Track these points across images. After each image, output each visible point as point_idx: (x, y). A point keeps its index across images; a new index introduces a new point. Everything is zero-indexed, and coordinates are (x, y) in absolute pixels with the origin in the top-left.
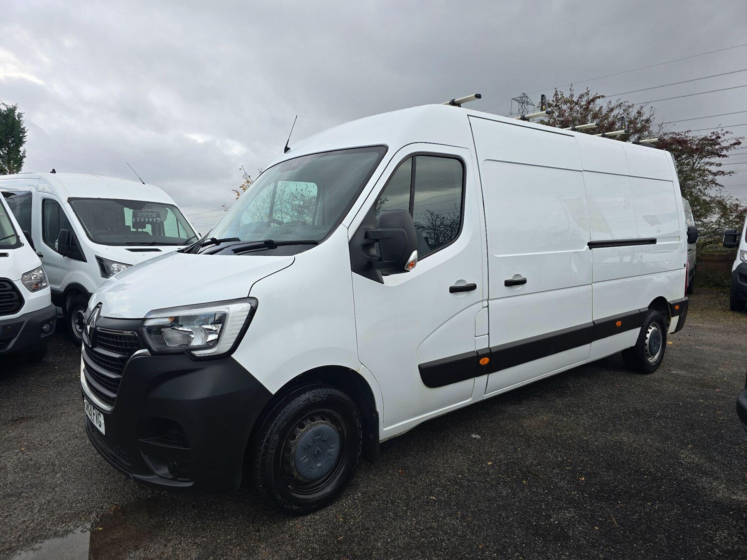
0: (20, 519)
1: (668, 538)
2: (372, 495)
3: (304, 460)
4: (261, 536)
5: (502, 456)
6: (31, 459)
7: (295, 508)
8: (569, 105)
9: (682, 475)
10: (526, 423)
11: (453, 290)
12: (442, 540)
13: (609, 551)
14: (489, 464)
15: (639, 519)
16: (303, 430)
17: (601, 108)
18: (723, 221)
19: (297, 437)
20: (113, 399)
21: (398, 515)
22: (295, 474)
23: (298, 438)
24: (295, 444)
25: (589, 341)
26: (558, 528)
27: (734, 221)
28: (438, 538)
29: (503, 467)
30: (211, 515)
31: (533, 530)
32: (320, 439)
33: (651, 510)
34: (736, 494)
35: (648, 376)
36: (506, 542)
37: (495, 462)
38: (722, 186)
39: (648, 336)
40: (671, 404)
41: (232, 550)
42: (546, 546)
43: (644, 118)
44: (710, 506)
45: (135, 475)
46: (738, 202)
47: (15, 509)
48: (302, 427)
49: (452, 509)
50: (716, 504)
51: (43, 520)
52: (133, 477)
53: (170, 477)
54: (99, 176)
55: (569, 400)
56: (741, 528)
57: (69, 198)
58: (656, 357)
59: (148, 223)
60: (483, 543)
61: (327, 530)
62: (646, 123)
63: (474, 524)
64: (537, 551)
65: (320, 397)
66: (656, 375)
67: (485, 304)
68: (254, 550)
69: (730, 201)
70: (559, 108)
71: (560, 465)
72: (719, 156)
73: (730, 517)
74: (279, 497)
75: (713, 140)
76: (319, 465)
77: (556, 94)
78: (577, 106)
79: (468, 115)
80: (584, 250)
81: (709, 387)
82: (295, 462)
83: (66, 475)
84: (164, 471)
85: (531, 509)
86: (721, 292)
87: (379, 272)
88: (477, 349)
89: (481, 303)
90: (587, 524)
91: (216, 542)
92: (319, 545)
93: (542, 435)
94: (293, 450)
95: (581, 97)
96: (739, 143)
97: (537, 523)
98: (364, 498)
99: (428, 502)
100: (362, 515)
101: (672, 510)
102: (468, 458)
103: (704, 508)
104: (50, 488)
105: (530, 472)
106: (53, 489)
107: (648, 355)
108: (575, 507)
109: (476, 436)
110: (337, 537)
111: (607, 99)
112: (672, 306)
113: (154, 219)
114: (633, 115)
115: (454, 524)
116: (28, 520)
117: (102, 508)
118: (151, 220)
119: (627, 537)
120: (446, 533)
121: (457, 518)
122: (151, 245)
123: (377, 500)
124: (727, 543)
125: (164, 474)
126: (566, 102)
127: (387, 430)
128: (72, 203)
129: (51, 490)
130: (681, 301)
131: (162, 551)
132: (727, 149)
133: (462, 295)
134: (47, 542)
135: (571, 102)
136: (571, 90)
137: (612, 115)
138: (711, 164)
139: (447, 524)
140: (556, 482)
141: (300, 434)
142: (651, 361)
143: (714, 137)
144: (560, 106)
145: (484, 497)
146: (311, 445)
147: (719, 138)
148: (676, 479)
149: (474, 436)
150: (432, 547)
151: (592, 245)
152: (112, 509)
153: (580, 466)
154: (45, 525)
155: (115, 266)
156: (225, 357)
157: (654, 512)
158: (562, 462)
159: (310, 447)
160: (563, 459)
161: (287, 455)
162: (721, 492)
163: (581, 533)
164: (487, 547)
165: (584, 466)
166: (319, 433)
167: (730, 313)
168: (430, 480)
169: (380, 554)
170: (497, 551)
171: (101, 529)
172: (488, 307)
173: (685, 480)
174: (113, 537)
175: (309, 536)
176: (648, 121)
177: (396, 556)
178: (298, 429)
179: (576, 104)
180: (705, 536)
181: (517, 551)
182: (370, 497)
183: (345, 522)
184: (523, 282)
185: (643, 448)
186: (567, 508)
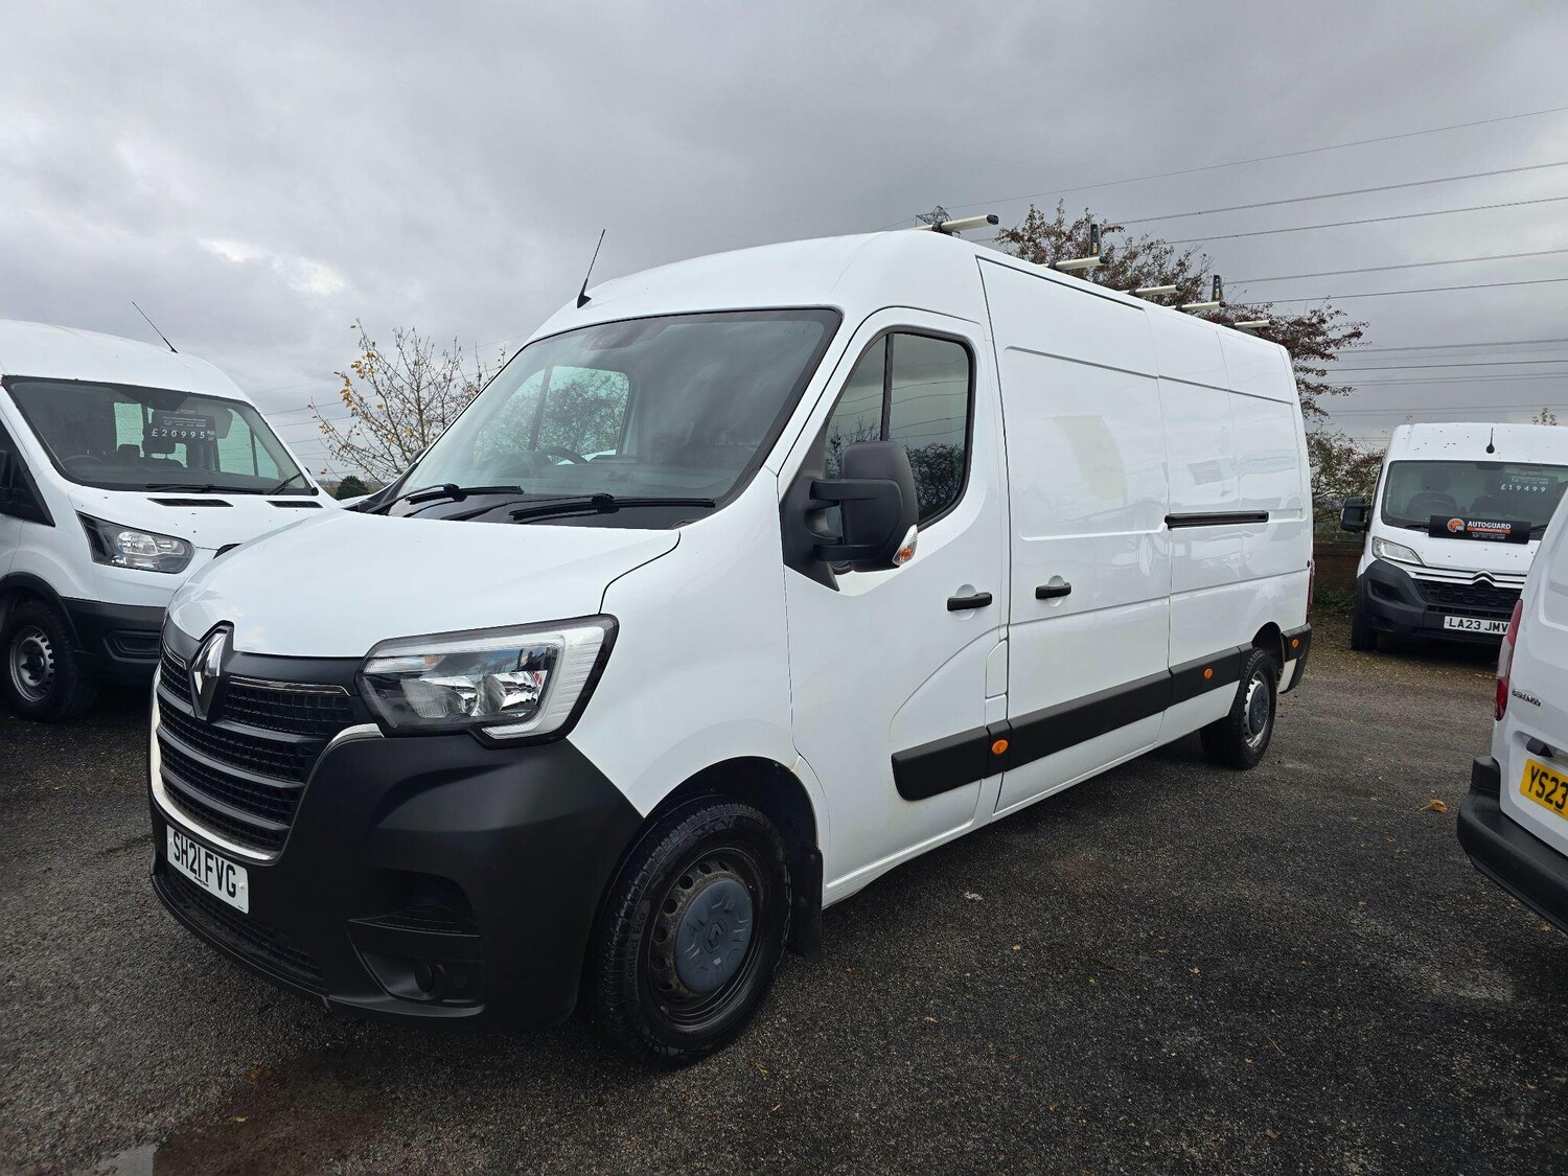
0: (37, 1109)
1: (1374, 1071)
2: (809, 1019)
3: (693, 951)
4: (609, 1114)
5: (1035, 932)
6: (12, 977)
7: (673, 1051)
8: (1053, 239)
9: (1364, 958)
10: (1059, 866)
11: (955, 605)
12: (976, 1101)
13: (1283, 1102)
14: (1015, 948)
15: (1318, 1040)
16: (689, 890)
17: (1112, 249)
18: (1325, 480)
19: (679, 905)
20: (276, 835)
21: (874, 1057)
22: (674, 981)
23: (682, 908)
24: (675, 919)
25: (1161, 707)
26: (1179, 1064)
27: (1344, 481)
28: (967, 1097)
29: (1044, 956)
30: (485, 1077)
31: (1136, 1070)
32: (721, 907)
33: (1331, 1022)
34: (1463, 988)
35: (1247, 773)
36: (1096, 1096)
37: (1024, 944)
38: (1325, 414)
39: (1249, 697)
40: (1305, 827)
41: (559, 1145)
42: (1170, 1100)
43: (1190, 274)
44: (1426, 1011)
45: (333, 997)
46: (1352, 446)
47: (17, 1087)
48: (687, 883)
49: (973, 1039)
50: (1437, 1006)
51: (98, 1108)
52: (330, 1002)
53: (425, 997)
54: (71, 329)
55: (1122, 821)
56: (1490, 1049)
57: (5, 377)
58: (1259, 737)
59: (179, 439)
60: (1055, 1100)
61: (743, 1093)
62: (1193, 284)
63: (1027, 1066)
64: (1156, 1111)
65: (723, 822)
66: (1261, 771)
67: (1003, 633)
68: (608, 1143)
69: (1340, 443)
70: (1036, 245)
71: (1148, 946)
72: (1323, 356)
73: (1467, 1029)
74: (647, 1031)
75: (1314, 325)
76: (717, 961)
77: (1031, 217)
78: (1068, 244)
79: (977, 257)
80: (1159, 530)
81: (1357, 793)
82: (676, 958)
83: (113, 1009)
84: (407, 985)
85: (1120, 1032)
86: (1323, 615)
87: (829, 566)
88: (989, 722)
89: (996, 632)
90: (1230, 1054)
91: (519, 1130)
92: (738, 1123)
93: (1095, 888)
94: (672, 932)
95: (1077, 227)
96: (1358, 335)
97: (1140, 1056)
98: (796, 1026)
99: (925, 1029)
100: (803, 1060)
101: (1367, 1022)
102: (972, 940)
103: (1418, 1015)
104: (85, 1037)
105: (1098, 962)
106: (93, 1039)
107: (1247, 734)
108: (1198, 1024)
109: (973, 895)
110: (768, 1108)
111: (1126, 234)
112: (1288, 640)
113: (202, 433)
114: (1170, 268)
115: (987, 1068)
116: (59, 1111)
117: (227, 1074)
118: (184, 434)
119: (1307, 1074)
120: (979, 1087)
121: (990, 1056)
122: (204, 491)
123: (822, 1029)
124: (1474, 1076)
125: (404, 993)
126: (1048, 234)
127: (836, 885)
128: (12, 387)
129: (88, 1042)
130: (1300, 631)
131: (404, 1156)
132: (1336, 345)
133: (968, 615)
134: (123, 1155)
135: (1059, 235)
136: (1059, 210)
137: (1134, 265)
138: (1308, 371)
139: (973, 1068)
140: (1149, 979)
141: (684, 900)
142: (1251, 745)
143: (1314, 320)
144: (1038, 241)
145: (1026, 1014)
146: (704, 920)
147: (1324, 321)
148: (1357, 964)
149: (969, 897)
150: (963, 1115)
151: (1172, 522)
152: (253, 1076)
153: (1184, 947)
154: (105, 1120)
155: (125, 536)
156: (555, 740)
157: (1339, 1026)
158: (1150, 939)
159: (703, 924)
160: (1149, 935)
161: (658, 944)
162: (1437, 984)
163: (1223, 1071)
164: (1065, 1108)
165: (1190, 946)
166: (720, 895)
167: (1353, 655)
168: (913, 985)
169: (866, 1134)
170: (1085, 1114)
171: (243, 1120)
172: (1007, 639)
173: (1373, 966)
174: (276, 1136)
175: (711, 1108)
176: (1196, 281)
177: (899, 1135)
178: (680, 889)
179: (1069, 238)
180: (1436, 1065)
181: (1122, 1112)
182: (805, 1023)
183: (773, 1075)
184: (1064, 592)
185: (1282, 910)
186: (1185, 1028)
